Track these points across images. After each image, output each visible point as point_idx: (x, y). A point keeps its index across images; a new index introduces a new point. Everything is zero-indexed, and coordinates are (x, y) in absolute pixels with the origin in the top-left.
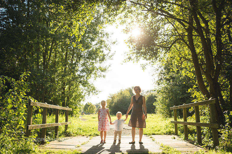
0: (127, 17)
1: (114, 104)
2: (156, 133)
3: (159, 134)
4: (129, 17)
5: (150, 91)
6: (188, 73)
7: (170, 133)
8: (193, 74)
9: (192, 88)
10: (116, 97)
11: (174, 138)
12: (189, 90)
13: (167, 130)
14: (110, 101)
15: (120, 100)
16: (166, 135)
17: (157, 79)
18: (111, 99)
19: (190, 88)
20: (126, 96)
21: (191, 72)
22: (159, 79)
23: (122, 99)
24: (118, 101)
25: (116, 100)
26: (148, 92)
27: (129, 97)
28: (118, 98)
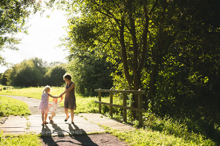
0: (64, 3)
1: (16, 75)
2: (82, 111)
3: (85, 113)
4: (65, 3)
5: (54, 63)
6: (111, 60)
7: (94, 112)
8: (115, 61)
9: (114, 72)
10: (18, 68)
11: (102, 117)
12: (111, 75)
13: (91, 109)
14: (11, 71)
15: (23, 70)
16: (91, 114)
17: (68, 54)
18: (13, 69)
19: (113, 73)
20: (30, 67)
21: (114, 59)
22: (70, 55)
23: (25, 70)
24: (21, 72)
25: (18, 71)
26: (52, 63)
27: (33, 68)
28: (21, 69)
